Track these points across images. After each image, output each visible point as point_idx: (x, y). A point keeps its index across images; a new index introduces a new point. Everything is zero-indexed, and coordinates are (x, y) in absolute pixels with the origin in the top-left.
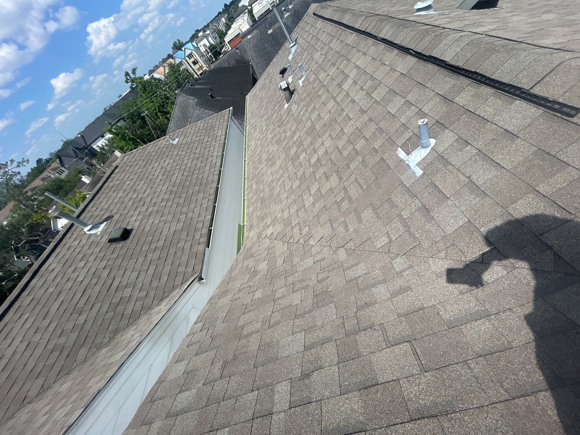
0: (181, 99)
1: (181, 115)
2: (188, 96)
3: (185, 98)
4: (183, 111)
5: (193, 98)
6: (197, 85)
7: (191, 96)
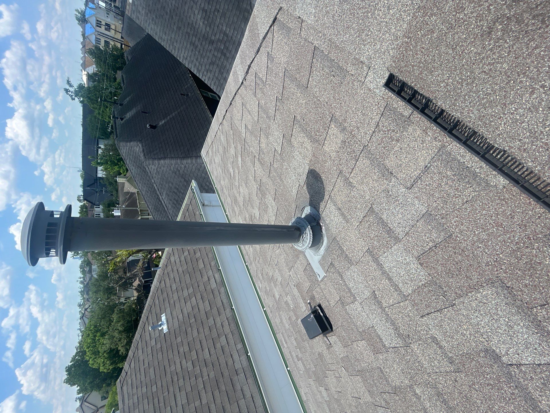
0: (125, 151)
1: (139, 170)
2: (128, 144)
3: (128, 148)
4: (138, 164)
5: (135, 143)
6: (127, 113)
7: (131, 141)
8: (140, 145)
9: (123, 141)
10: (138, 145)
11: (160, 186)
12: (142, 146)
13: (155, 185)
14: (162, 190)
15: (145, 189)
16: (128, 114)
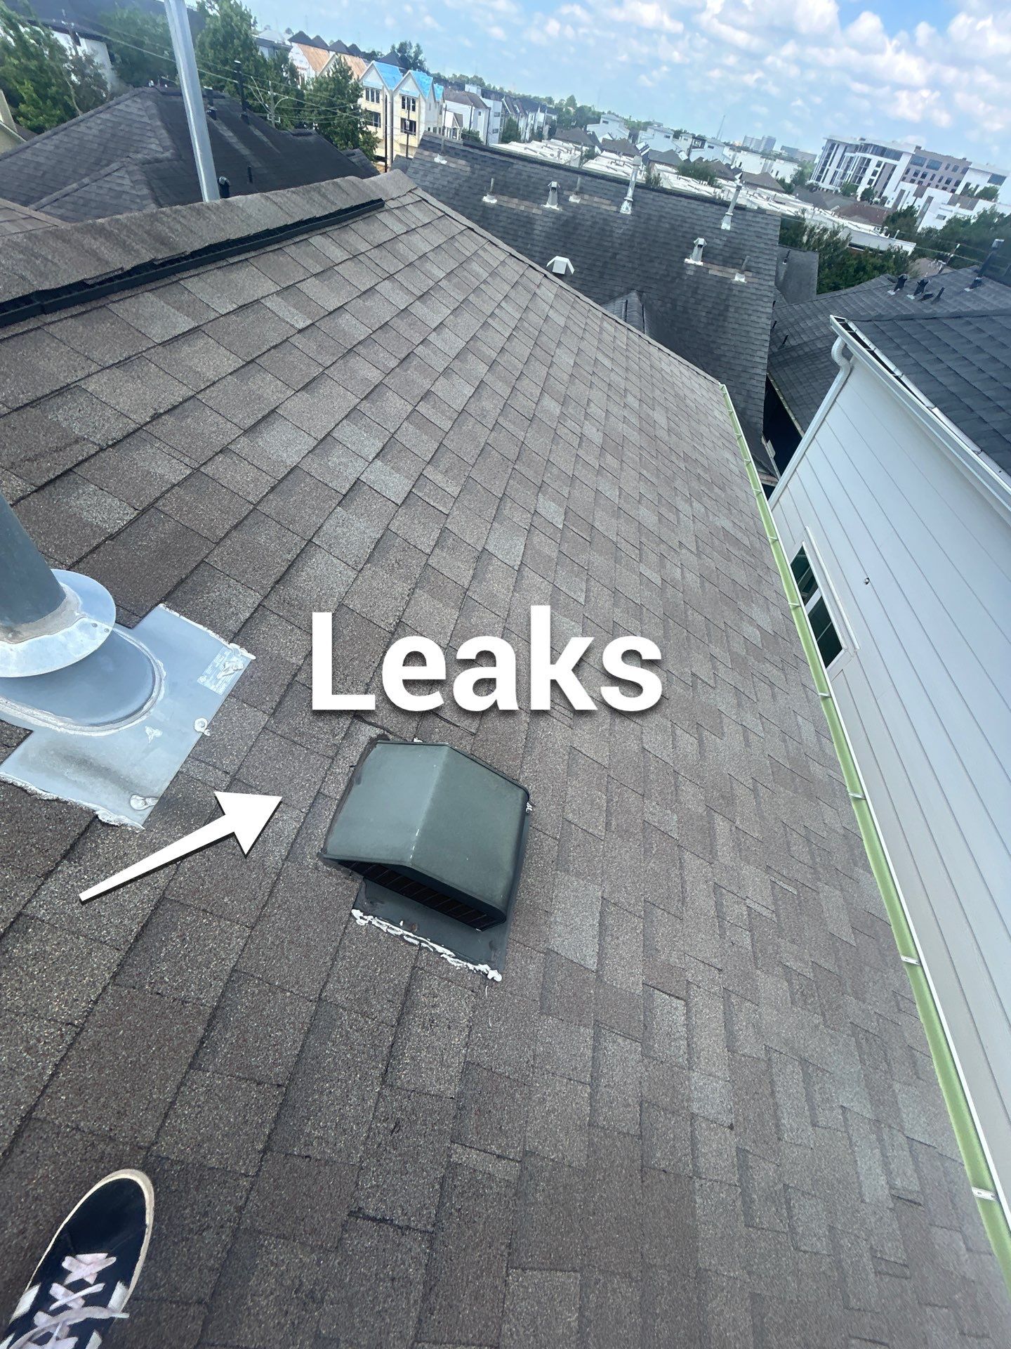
1: (95, 146)
5: (168, 143)
6: (233, 131)
7: (169, 131)
8: (168, 154)
9: (161, 111)
10: (166, 149)
11: (81, 202)
12: (168, 160)
13: (75, 186)
14: (70, 207)
15: (41, 160)
16: (231, 134)
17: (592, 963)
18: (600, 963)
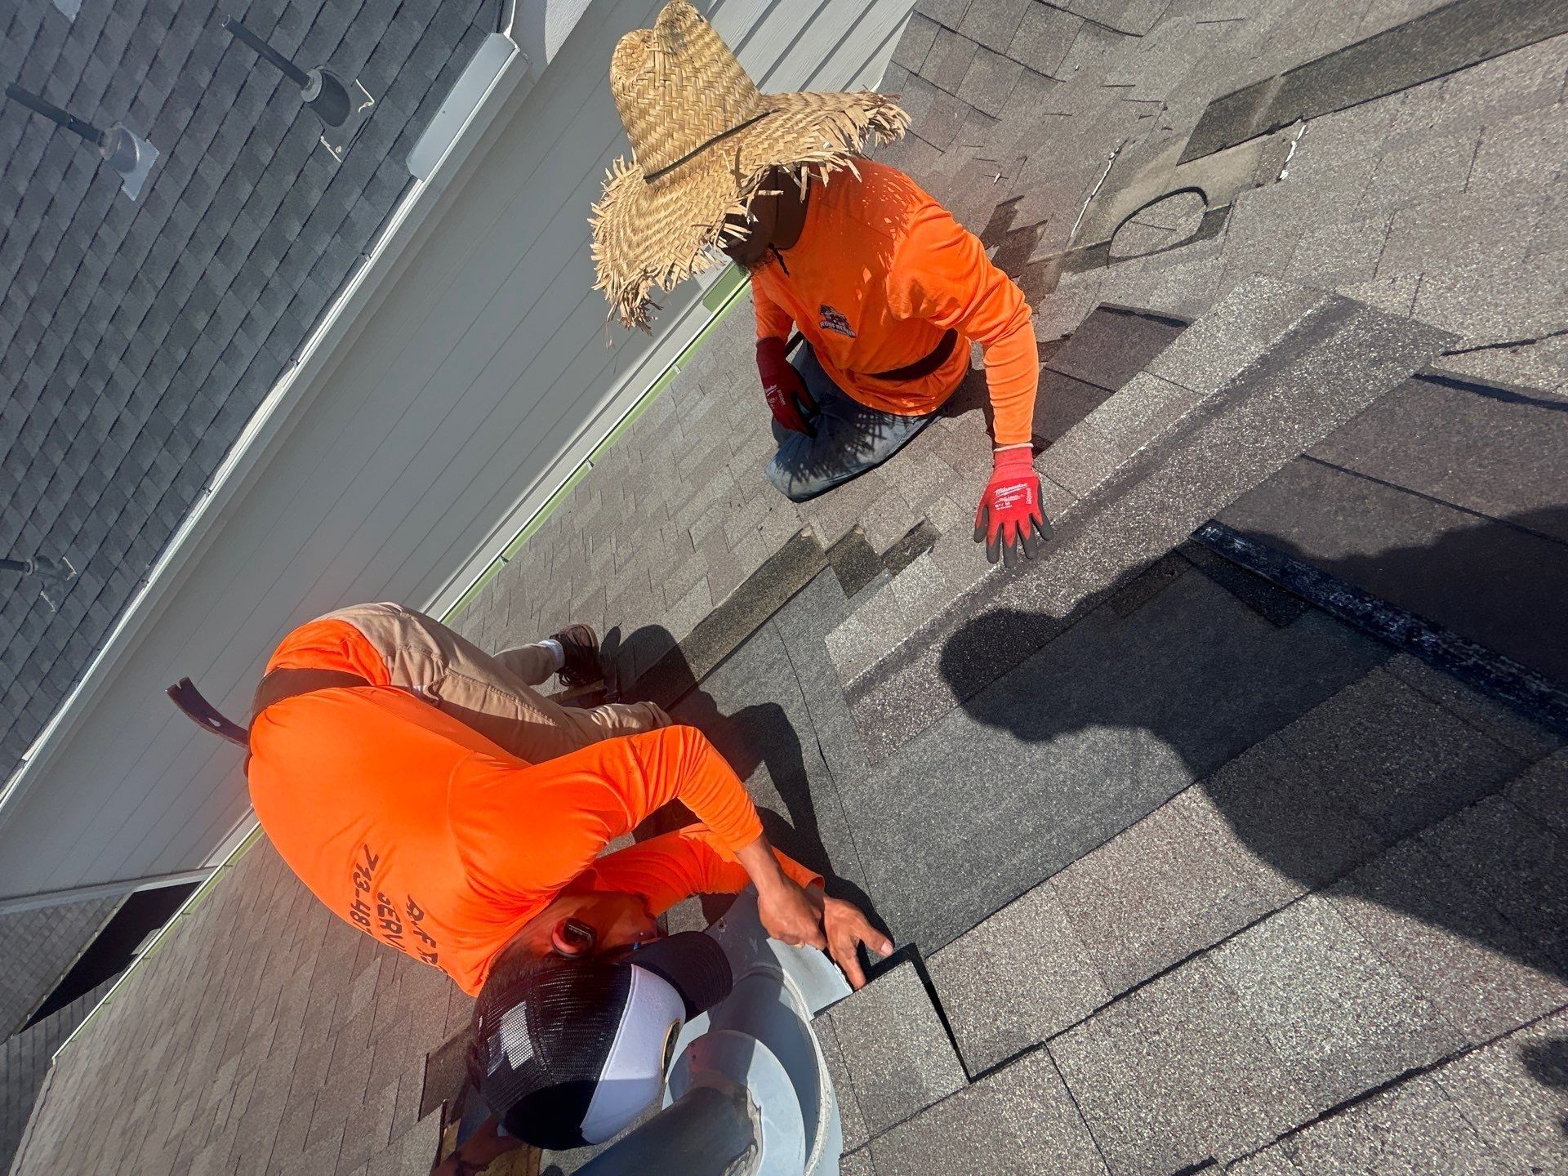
17: (704, 582)
18: (700, 579)
